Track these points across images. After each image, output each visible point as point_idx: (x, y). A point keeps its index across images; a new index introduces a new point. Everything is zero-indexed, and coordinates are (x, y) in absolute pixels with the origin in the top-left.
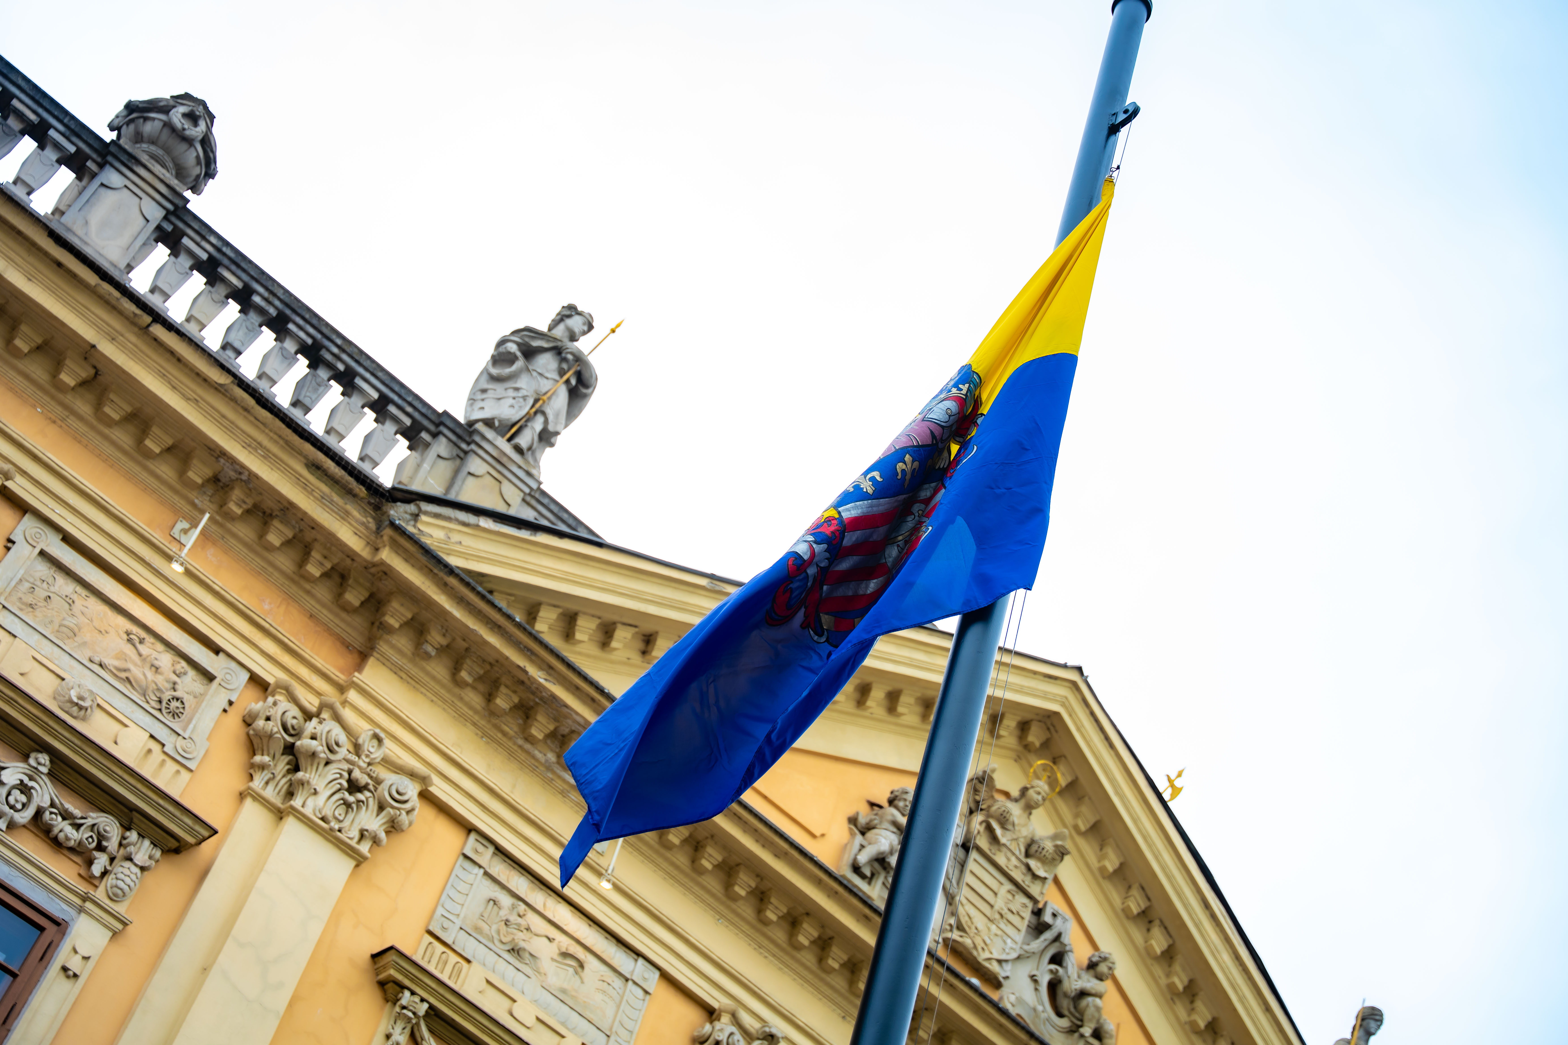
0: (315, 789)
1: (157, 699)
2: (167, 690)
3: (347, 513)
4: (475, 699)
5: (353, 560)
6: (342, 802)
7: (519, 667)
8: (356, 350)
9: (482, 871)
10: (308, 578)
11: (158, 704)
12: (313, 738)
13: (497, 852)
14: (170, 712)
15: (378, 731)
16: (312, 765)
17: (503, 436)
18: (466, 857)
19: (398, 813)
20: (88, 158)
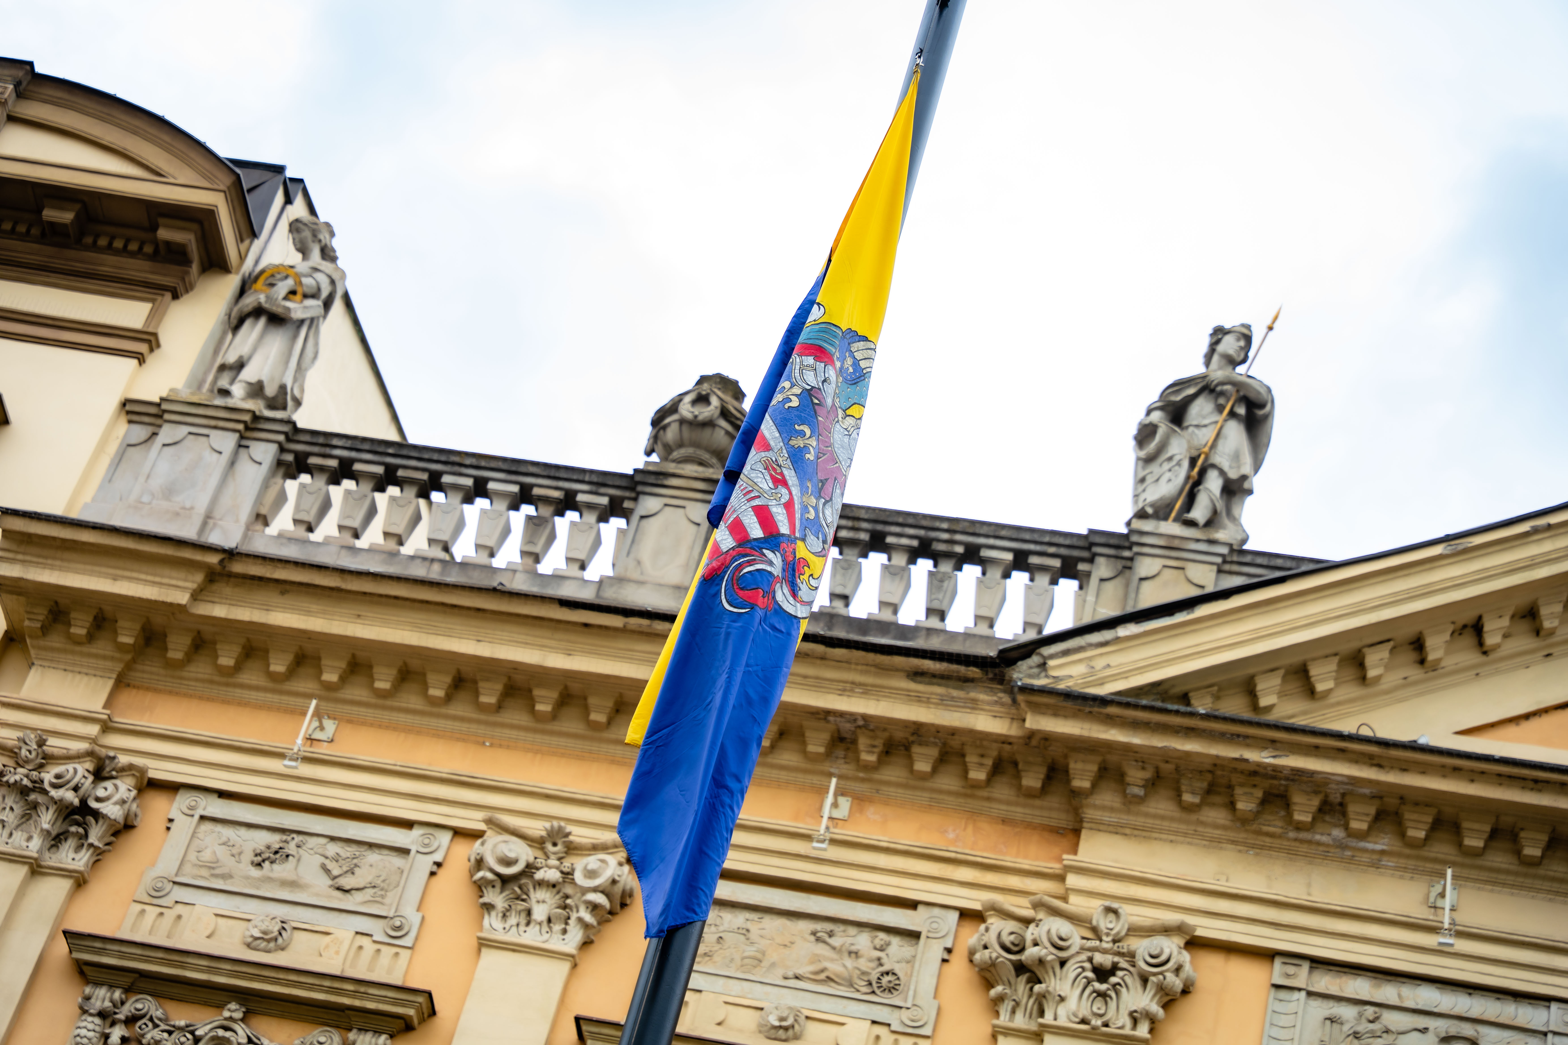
0: (1060, 996)
1: (866, 983)
2: (874, 969)
3: (974, 701)
4: (1216, 815)
5: (1010, 743)
6: (1095, 994)
7: (1236, 759)
8: (966, 524)
9: (1303, 994)
10: (975, 785)
11: (869, 987)
12: (1036, 944)
13: (1314, 965)
14: (885, 990)
15: (1107, 903)
16: (1047, 972)
17: (1166, 518)
18: (1277, 987)
19: (1161, 977)
20: (622, 499)
